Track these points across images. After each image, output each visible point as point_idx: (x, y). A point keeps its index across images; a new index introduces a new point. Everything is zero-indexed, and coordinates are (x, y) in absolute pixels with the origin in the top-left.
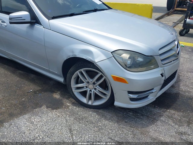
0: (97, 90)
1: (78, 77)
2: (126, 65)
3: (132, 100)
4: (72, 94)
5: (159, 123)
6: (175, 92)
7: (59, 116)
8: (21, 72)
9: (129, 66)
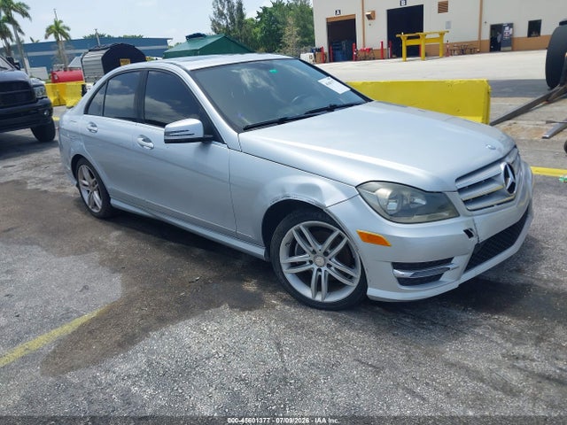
0: (332, 268)
1: (294, 241)
2: (385, 211)
3: (403, 281)
4: (281, 277)
5: (469, 338)
6: (522, 282)
7: (255, 322)
8: (173, 244)
9: (393, 213)
